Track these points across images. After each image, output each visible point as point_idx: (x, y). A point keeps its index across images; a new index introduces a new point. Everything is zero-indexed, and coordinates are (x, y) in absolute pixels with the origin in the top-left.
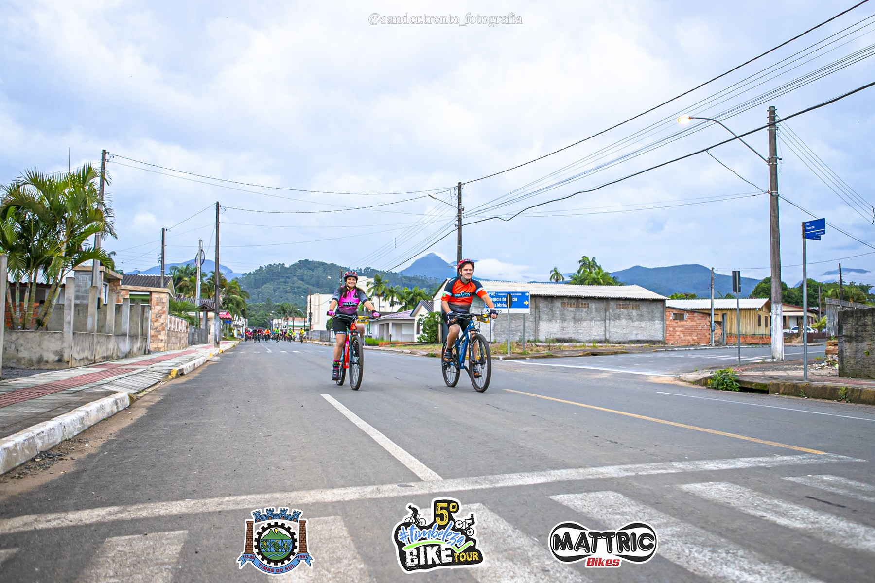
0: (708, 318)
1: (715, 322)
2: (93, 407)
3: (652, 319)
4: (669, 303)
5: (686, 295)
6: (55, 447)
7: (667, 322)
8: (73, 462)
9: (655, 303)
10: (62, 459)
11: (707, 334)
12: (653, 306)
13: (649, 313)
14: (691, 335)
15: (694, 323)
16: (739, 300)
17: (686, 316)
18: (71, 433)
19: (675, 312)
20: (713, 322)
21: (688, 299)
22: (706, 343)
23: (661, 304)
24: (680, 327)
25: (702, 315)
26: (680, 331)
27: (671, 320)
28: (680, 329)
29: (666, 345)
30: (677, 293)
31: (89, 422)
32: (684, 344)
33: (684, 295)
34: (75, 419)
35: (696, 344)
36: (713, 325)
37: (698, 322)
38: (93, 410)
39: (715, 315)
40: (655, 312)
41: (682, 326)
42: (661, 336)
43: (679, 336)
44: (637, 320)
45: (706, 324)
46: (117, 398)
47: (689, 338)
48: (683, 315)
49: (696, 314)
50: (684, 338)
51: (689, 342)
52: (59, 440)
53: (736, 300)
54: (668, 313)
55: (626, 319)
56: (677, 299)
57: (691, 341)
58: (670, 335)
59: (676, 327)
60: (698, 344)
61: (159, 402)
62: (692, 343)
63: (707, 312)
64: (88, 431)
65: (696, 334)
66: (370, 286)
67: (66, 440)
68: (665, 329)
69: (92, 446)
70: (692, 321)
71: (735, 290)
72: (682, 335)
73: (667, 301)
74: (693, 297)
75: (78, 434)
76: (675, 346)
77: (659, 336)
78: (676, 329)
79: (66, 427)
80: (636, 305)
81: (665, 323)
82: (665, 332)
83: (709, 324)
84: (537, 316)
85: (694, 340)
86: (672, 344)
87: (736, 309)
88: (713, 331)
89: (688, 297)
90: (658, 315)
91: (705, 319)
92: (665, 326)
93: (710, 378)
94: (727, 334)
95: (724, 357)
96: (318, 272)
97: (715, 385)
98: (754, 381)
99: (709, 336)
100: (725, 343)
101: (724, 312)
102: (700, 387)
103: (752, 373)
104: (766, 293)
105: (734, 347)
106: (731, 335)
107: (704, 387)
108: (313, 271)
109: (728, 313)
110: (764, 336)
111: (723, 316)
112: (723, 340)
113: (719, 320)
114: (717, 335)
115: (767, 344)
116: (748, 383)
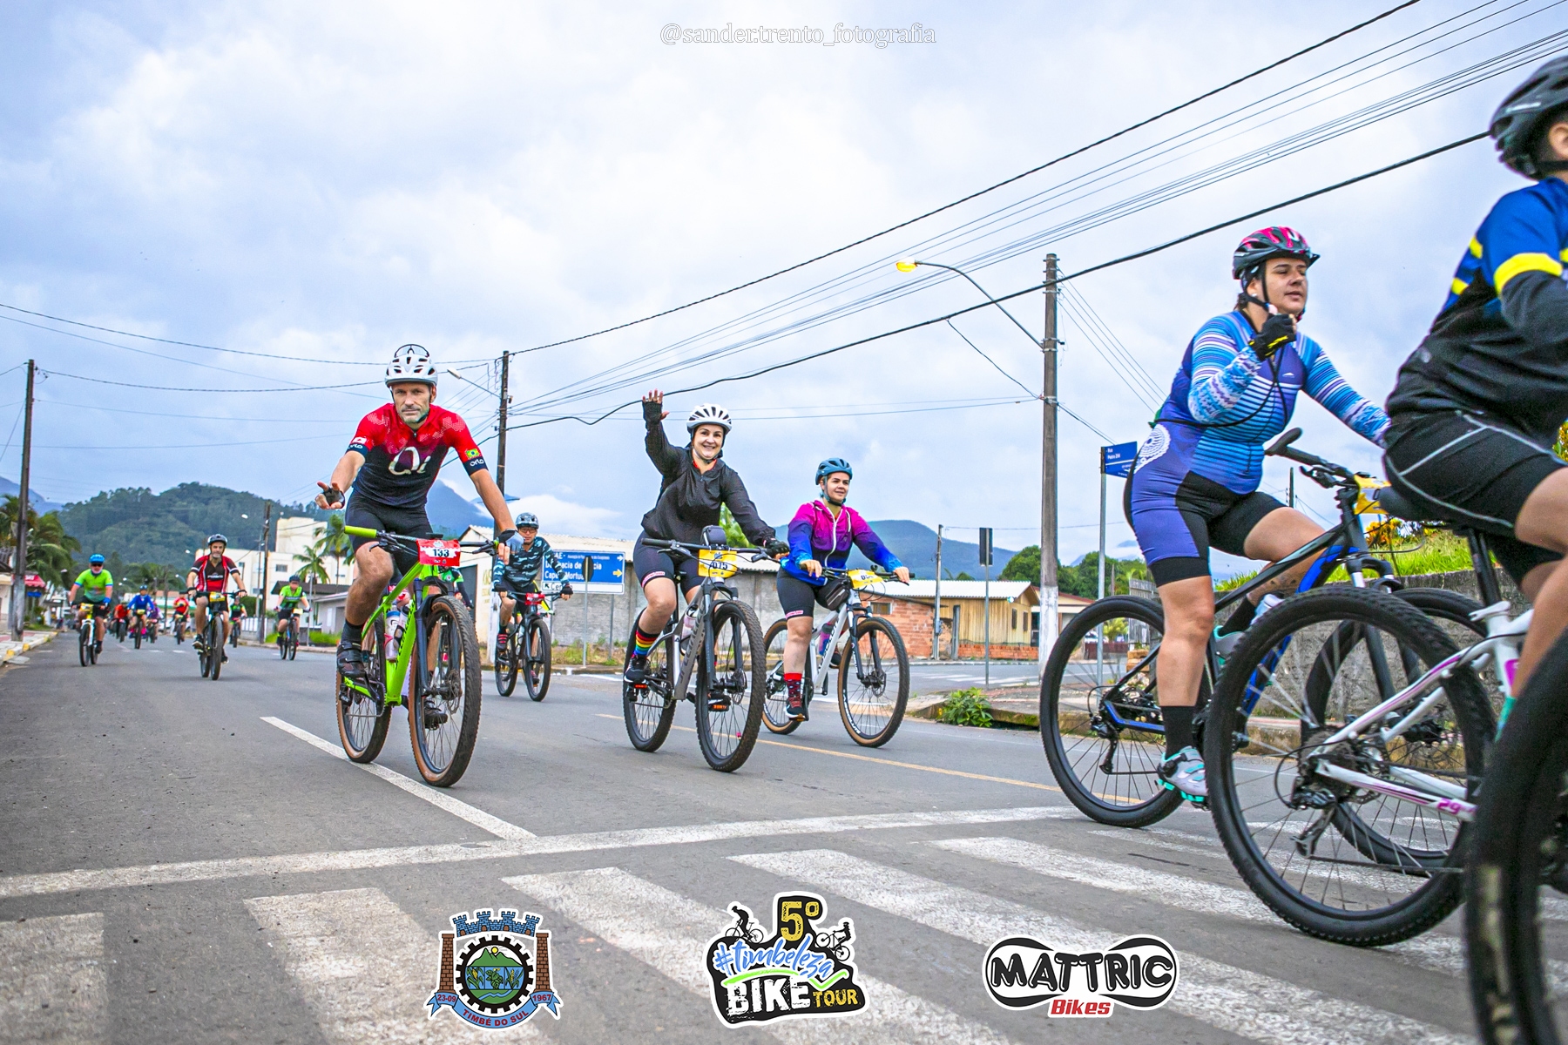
0: (930, 613)
1: (941, 619)
11: (927, 640)
15: (906, 621)
16: (990, 583)
17: (893, 607)
19: (874, 599)
20: (938, 620)
22: (926, 655)
25: (919, 606)
36: (937, 625)
37: (913, 617)
39: (941, 606)
45: (926, 622)
48: (887, 605)
49: (909, 605)
53: (984, 583)
60: (913, 656)
63: (927, 601)
65: (908, 639)
66: (322, 536)
70: (903, 616)
71: (983, 560)
83: (931, 622)
84: (633, 600)
87: (982, 599)
88: (937, 635)
91: (925, 614)
93: (943, 705)
94: (960, 641)
95: (959, 678)
96: (218, 507)
97: (951, 717)
98: (1015, 711)
99: (930, 644)
100: (956, 655)
101: (955, 602)
102: (925, 721)
103: (1009, 700)
104: (1024, 573)
105: (972, 663)
106: (966, 643)
107: (933, 721)
108: (207, 504)
109: (963, 605)
110: (1021, 646)
111: (955, 608)
112: (953, 652)
113: (948, 617)
114: (944, 643)
115: (1027, 660)
116: (1006, 713)
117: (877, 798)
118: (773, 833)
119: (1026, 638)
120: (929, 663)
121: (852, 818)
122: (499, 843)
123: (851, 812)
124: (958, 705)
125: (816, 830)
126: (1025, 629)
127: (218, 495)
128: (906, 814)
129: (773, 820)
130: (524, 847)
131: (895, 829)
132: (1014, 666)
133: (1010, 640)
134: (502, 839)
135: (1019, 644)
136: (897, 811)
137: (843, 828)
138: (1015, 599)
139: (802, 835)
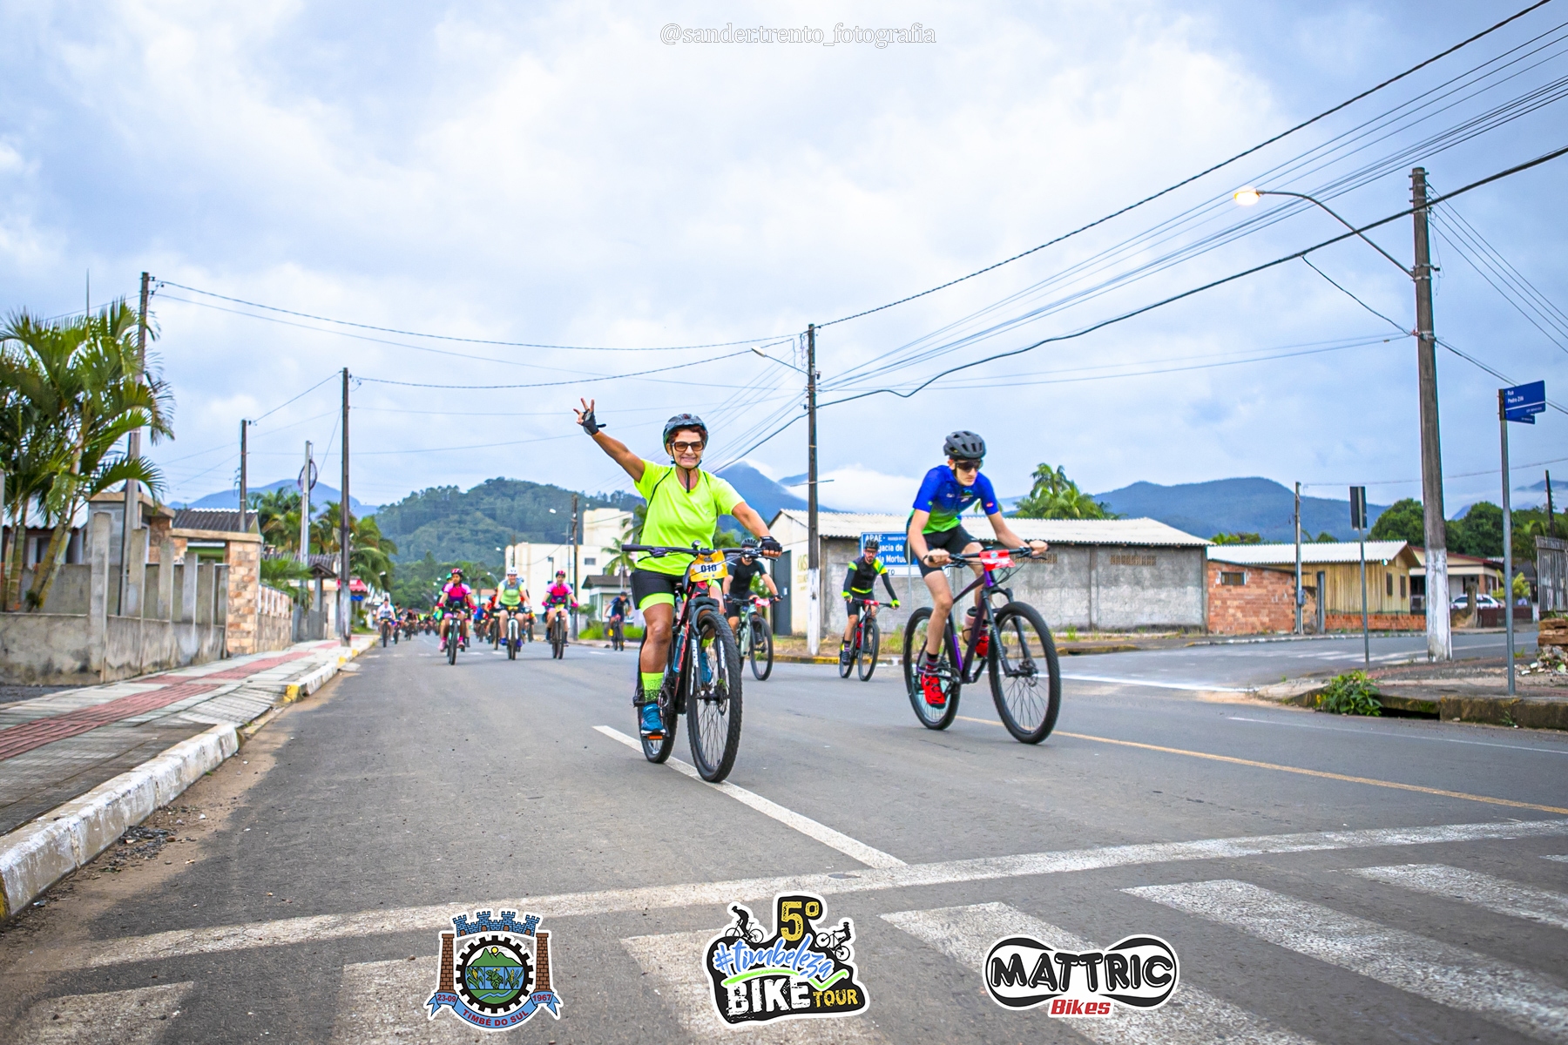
0: (1290, 578)
1: (1303, 588)
2: (188, 748)
3: (1181, 583)
4: (1214, 552)
5: (1242, 538)
6: (146, 819)
7: (1211, 590)
8: (194, 846)
9: (1186, 552)
10: (173, 840)
11: (1289, 612)
12: (1182, 558)
13: (1174, 572)
14: (1256, 613)
15: (1263, 591)
16: (1366, 545)
17: (1247, 577)
18: (167, 796)
19: (1225, 569)
20: (1300, 588)
21: (1246, 544)
22: (1288, 629)
23: (1199, 554)
24: (1235, 599)
25: (1277, 575)
26: (1234, 605)
27: (1217, 586)
28: (1236, 603)
29: (1210, 635)
30: (1224, 534)
31: (189, 778)
32: (1244, 632)
33: (1237, 537)
34: (170, 770)
35: (1268, 631)
36: (1300, 595)
37: (1270, 588)
38: (191, 755)
39: (1303, 574)
40: (1185, 571)
41: (1240, 597)
42: (1198, 616)
43: (1234, 615)
44: (1152, 586)
45: (1287, 592)
46: (221, 734)
47: (1253, 619)
48: (1241, 575)
49: (1266, 574)
50: (1243, 620)
51: (1253, 628)
52: (151, 809)
53: (1358, 545)
54: (1211, 573)
55: (1129, 583)
56: (1224, 543)
57: (1258, 624)
58: (1217, 615)
59: (1229, 599)
60: (1273, 632)
61: (290, 744)
62: (1260, 629)
63: (1286, 568)
64: (189, 795)
65: (1266, 611)
67: (160, 808)
68: (1206, 604)
69: (212, 817)
70: (1258, 587)
71: (1356, 523)
72: (1239, 615)
73: (1209, 549)
74: (1255, 540)
75: (175, 799)
76: (1229, 635)
77: (1195, 617)
78: (1229, 603)
79: (160, 785)
80: (1149, 557)
81: (1207, 591)
82: (1206, 608)
83: (1292, 591)
85: (1263, 624)
86: (1221, 632)
87: (1358, 563)
88: (1300, 606)
89: (1244, 540)
90: (1192, 575)
91: (1285, 583)
92: (1206, 596)
93: (1321, 691)
94: (1326, 611)
95: (1331, 656)
96: (524, 501)
97: (1333, 705)
98: (1409, 697)
99: (1291, 616)
100: (1323, 628)
101: (1319, 569)
102: (1301, 709)
103: (1397, 682)
104: (1398, 530)
105: (1343, 636)
106: (1333, 614)
107: (1311, 710)
108: (513, 500)
109: (1328, 570)
110: (1400, 615)
111: (1319, 575)
112: (1319, 624)
113: (1311, 585)
114: (1308, 613)
115: (1407, 631)
116: (1398, 700)
117: (1275, 813)
118: (1166, 859)
119: (1406, 606)
120: (1293, 638)
121: (1253, 840)
122: (869, 872)
123: (1248, 833)
124: (1340, 691)
125: (1214, 855)
126: (1403, 595)
127: (523, 489)
128: (1314, 834)
129: (1163, 843)
130: (898, 877)
131: (1305, 852)
132: (1392, 639)
133: (1386, 609)
134: (870, 867)
135: (1397, 612)
136: (1301, 830)
137: (1245, 852)
138: (1389, 562)
139: (1199, 861)
